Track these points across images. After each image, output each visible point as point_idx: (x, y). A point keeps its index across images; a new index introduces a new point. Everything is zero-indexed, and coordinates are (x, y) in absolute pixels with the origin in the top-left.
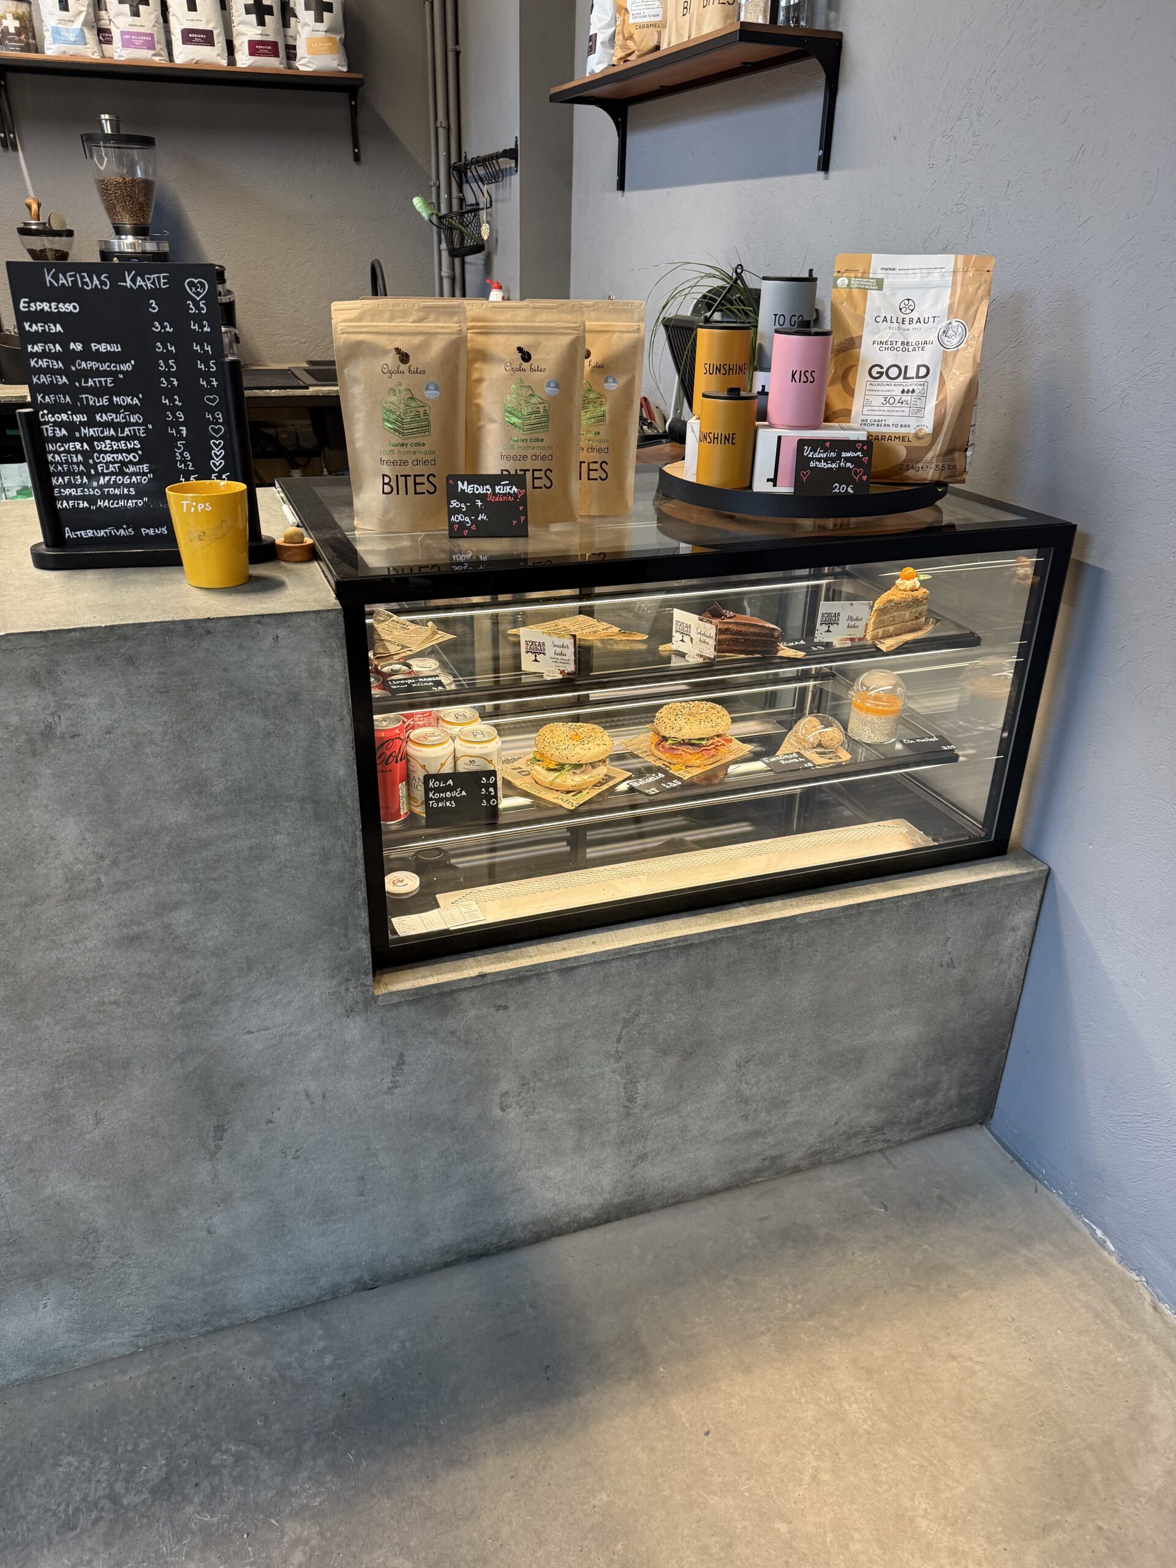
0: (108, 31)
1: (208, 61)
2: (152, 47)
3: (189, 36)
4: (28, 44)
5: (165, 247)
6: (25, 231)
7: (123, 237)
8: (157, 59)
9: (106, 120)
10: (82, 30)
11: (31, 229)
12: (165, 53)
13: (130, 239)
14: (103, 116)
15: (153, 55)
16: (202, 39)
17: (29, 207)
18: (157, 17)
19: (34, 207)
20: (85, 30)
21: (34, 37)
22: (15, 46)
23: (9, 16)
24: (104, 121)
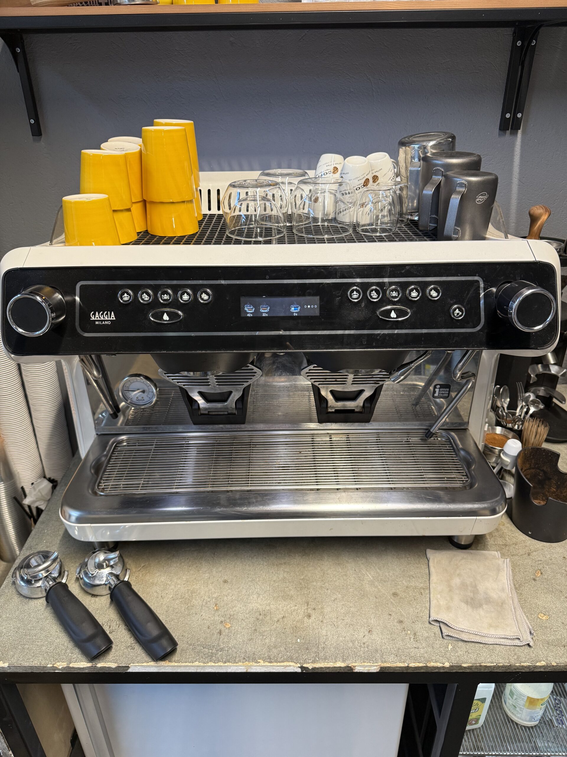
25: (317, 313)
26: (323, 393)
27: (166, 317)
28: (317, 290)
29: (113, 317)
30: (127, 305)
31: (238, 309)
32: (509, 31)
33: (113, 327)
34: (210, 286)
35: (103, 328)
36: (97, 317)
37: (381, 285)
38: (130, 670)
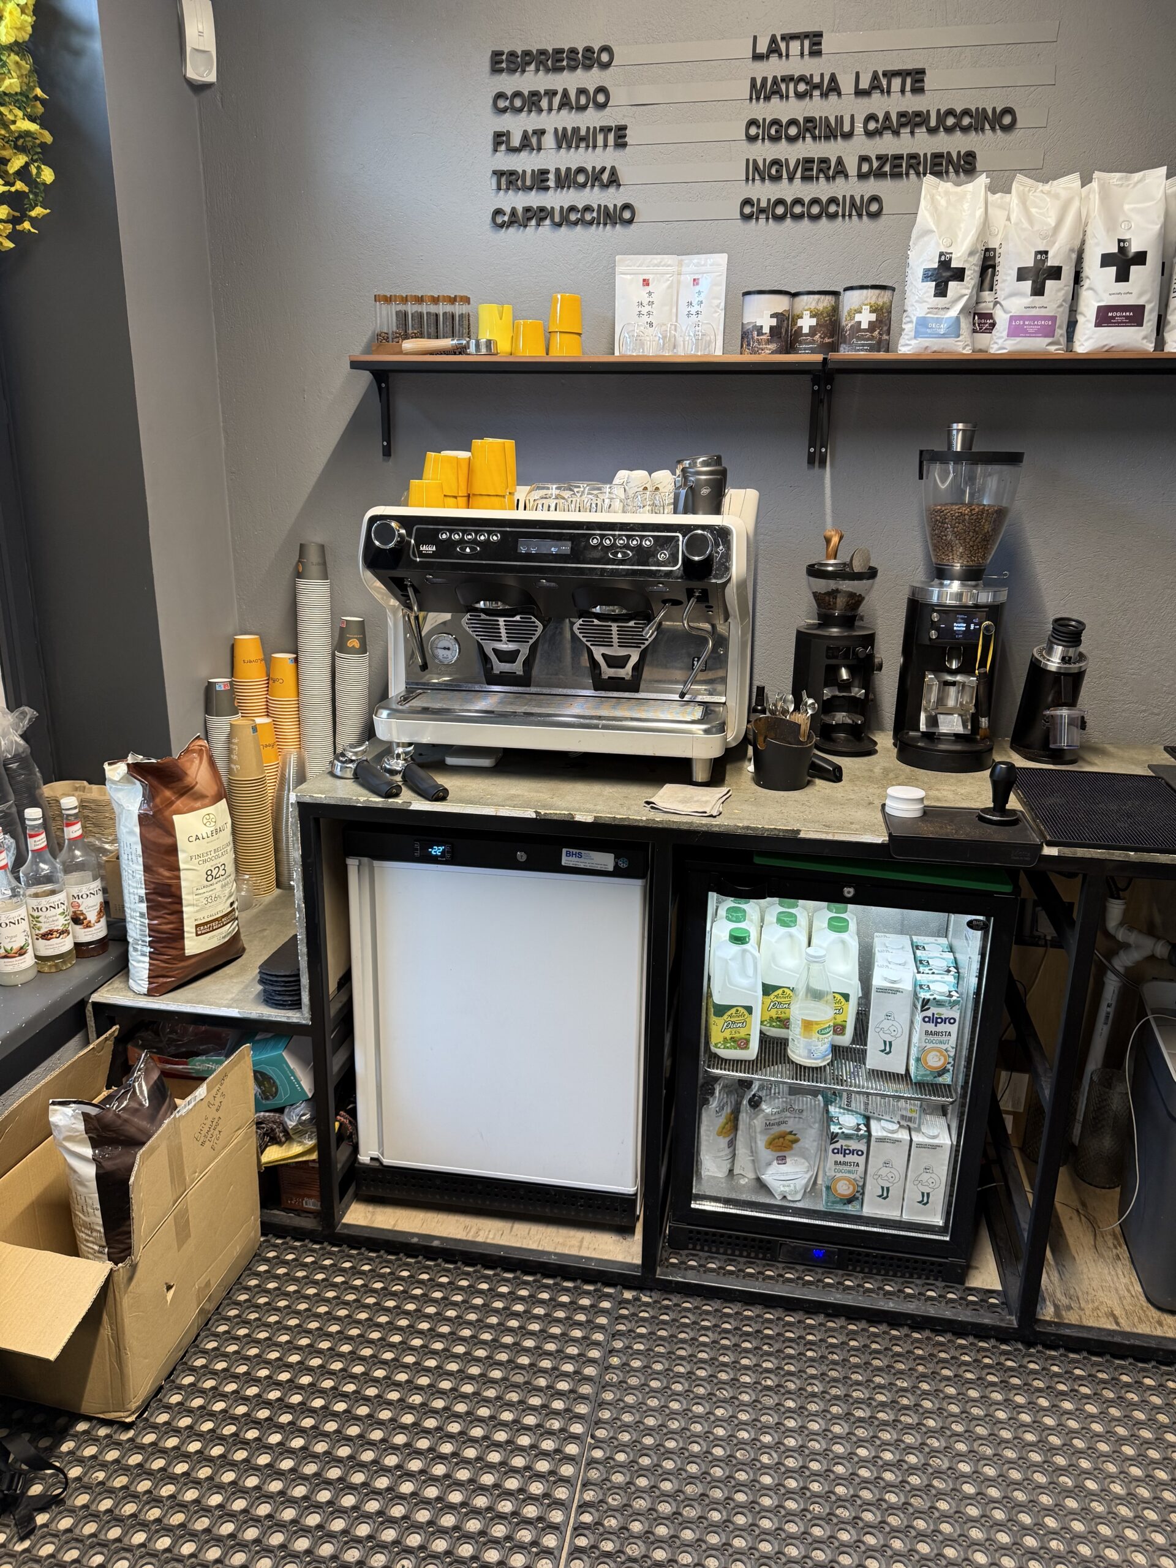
0: (990, 316)
1: (1126, 347)
2: (1049, 332)
3: (1106, 317)
4: (880, 341)
5: (1003, 596)
6: (815, 571)
7: (947, 582)
8: (1052, 348)
9: (958, 430)
10: (958, 319)
11: (827, 571)
12: (1063, 340)
13: (955, 586)
14: (955, 426)
15: (1050, 344)
16: (1126, 317)
17: (828, 541)
18: (1066, 294)
19: (835, 540)
20: (962, 320)
21: (888, 333)
22: (863, 345)
23: (866, 309)
24: (955, 432)
25: (569, 552)
26: (596, 656)
27: (468, 550)
28: (572, 538)
29: (434, 549)
30: (444, 541)
31: (516, 548)
32: (808, 377)
33: (433, 555)
34: (499, 532)
35: (427, 555)
36: (424, 548)
37: (613, 536)
38: (412, 808)
